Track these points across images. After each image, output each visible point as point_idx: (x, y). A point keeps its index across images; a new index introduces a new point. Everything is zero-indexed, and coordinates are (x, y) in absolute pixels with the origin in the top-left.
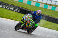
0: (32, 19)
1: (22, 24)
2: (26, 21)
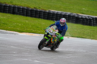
0: (57, 32)
2: (52, 36)
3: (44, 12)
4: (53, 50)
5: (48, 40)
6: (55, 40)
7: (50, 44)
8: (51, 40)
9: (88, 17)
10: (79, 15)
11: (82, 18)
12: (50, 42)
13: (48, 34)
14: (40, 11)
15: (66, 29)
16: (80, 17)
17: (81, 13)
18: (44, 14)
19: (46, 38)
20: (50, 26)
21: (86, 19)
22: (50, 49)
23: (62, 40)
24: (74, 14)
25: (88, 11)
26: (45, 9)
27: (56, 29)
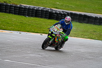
0: (61, 31)
1: (51, 39)
2: (56, 35)
3: (15, 7)
4: (57, 49)
5: (52, 40)
6: (60, 40)
7: (54, 44)
8: (55, 39)
9: (63, 12)
10: (53, 10)
11: (56, 13)
12: (54, 41)
13: (52, 33)
14: (11, 6)
15: (71, 28)
16: (54, 12)
17: (54, 8)
18: (15, 9)
19: (50, 37)
20: (55, 25)
21: (60, 14)
22: (54, 49)
23: (67, 40)
24: (48, 8)
25: (62, 5)
26: (16, 3)
27: (60, 28)
